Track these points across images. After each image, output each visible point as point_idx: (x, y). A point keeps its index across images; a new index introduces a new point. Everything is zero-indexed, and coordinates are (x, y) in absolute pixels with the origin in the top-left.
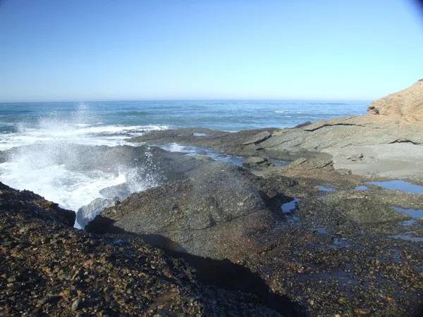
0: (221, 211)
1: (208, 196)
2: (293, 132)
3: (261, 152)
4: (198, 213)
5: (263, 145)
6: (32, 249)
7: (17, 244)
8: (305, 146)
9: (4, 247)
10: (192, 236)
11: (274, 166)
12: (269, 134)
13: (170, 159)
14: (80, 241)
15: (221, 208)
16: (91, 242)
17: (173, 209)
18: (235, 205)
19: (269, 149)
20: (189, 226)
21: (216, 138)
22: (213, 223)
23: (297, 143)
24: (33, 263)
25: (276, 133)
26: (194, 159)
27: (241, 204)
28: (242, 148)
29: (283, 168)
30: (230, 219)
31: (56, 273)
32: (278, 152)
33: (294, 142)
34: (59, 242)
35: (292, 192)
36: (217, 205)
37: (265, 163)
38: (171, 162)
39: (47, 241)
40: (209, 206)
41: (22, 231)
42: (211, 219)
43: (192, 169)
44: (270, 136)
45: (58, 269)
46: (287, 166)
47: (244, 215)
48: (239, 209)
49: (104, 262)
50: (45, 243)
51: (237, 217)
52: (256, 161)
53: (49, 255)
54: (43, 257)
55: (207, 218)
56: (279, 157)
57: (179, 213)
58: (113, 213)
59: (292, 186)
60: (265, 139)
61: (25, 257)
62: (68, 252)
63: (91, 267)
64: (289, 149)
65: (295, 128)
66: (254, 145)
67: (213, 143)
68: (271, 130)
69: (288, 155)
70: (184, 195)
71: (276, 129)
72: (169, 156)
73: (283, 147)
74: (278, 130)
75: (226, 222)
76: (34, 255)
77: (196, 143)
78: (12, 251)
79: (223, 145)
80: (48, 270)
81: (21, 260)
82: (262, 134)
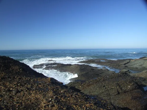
0: (121, 89)
1: (116, 83)
2: (139, 60)
3: (126, 68)
4: (113, 89)
5: (127, 65)
6: (67, 98)
7: (63, 96)
8: (144, 66)
9: (59, 97)
10: (110, 98)
11: (132, 73)
12: (129, 61)
13: (93, 69)
14: (82, 97)
15: (121, 88)
16: (86, 97)
17: (103, 87)
18: (127, 87)
19: (129, 66)
20: (109, 93)
21: (109, 62)
22: (119, 93)
23: (140, 65)
24: (69, 103)
25: (131, 61)
26: (102, 69)
27: (129, 86)
28: (119, 66)
29: (138, 74)
30: (125, 92)
31: (78, 108)
32: (133, 68)
33: (140, 64)
34: (76, 97)
35: (145, 83)
36: (120, 86)
37: (128, 72)
38: (94, 70)
39: (72, 96)
40: (117, 87)
41: (62, 91)
42: (118, 92)
43: (102, 73)
44: (130, 62)
45: (78, 106)
46: (140, 73)
47: (130, 91)
48: (128, 88)
49: (93, 105)
50: (71, 96)
51: (128, 91)
52: (125, 71)
53: (74, 101)
54: (72, 102)
55: (117, 91)
56: (134, 70)
57: (105, 89)
58: (80, 87)
59: (144, 81)
60: (128, 63)
61: (66, 101)
62: (80, 100)
63: (89, 107)
64: (137, 67)
65: (139, 59)
66: (123, 65)
67: (108, 64)
68: (130, 60)
69: (137, 69)
70: (107, 82)
71: (131, 59)
72: (93, 68)
73: (135, 66)
74: (132, 60)
75: (124, 93)
76: (69, 100)
77: (102, 64)
78: (62, 98)
79: (112, 65)
80: (75, 106)
81: (65, 102)
82: (126, 61)
